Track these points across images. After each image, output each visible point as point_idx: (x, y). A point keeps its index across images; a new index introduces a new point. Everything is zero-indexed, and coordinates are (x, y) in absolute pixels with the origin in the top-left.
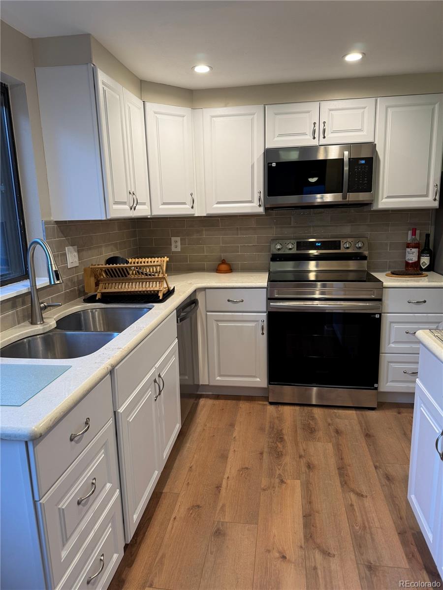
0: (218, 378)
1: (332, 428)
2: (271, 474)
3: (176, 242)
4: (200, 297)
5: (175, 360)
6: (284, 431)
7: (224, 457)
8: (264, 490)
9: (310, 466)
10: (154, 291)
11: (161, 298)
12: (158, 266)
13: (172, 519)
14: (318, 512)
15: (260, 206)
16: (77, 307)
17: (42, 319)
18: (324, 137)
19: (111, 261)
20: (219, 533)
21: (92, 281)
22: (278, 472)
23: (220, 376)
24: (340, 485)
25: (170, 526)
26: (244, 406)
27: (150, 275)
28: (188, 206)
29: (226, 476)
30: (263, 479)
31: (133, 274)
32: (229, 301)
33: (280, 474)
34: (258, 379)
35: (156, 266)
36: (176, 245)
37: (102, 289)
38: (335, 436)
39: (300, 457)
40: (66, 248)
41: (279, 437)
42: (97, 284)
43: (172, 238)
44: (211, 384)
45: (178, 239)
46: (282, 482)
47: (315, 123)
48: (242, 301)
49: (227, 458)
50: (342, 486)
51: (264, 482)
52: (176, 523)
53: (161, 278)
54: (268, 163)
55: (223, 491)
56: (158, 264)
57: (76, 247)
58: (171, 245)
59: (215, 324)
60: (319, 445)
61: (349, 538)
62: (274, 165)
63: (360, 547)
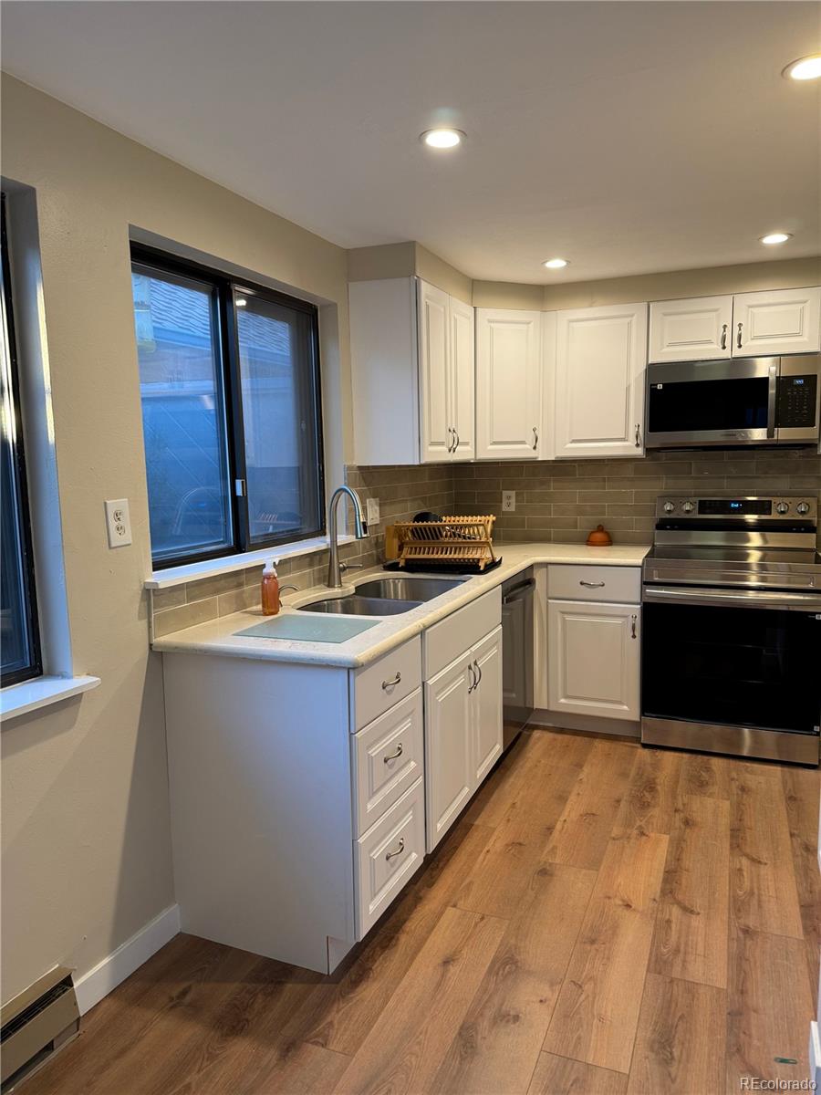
0: (563, 701)
1: (734, 785)
2: (628, 824)
3: (509, 498)
4: (539, 576)
5: (496, 652)
6: (658, 781)
7: (562, 799)
8: (614, 839)
9: (687, 823)
10: (473, 559)
11: (482, 569)
12: (480, 525)
13: (485, 850)
14: (687, 870)
15: (638, 445)
16: (376, 575)
17: (340, 582)
18: (740, 346)
19: (422, 517)
20: (545, 873)
21: (396, 543)
22: (638, 823)
23: (566, 697)
24: (728, 847)
25: (481, 857)
26: (600, 745)
27: (469, 538)
28: (529, 446)
29: (562, 819)
30: (614, 828)
31: (446, 536)
32: (582, 583)
33: (640, 826)
34: (625, 707)
35: (477, 525)
36: (509, 502)
37: (408, 554)
38: (737, 794)
39: (676, 811)
40: (368, 501)
41: (651, 786)
42: (401, 548)
43: (504, 492)
44: (552, 708)
45: (513, 493)
46: (642, 834)
47: (725, 326)
48: (603, 585)
49: (567, 800)
50: (732, 848)
51: (616, 831)
52: (489, 856)
53: (483, 543)
54: (651, 385)
55: (556, 834)
56: (482, 523)
57: (378, 499)
58: (501, 502)
59: (559, 617)
60: (709, 802)
61: (725, 900)
62: (660, 387)
63: (739, 910)
